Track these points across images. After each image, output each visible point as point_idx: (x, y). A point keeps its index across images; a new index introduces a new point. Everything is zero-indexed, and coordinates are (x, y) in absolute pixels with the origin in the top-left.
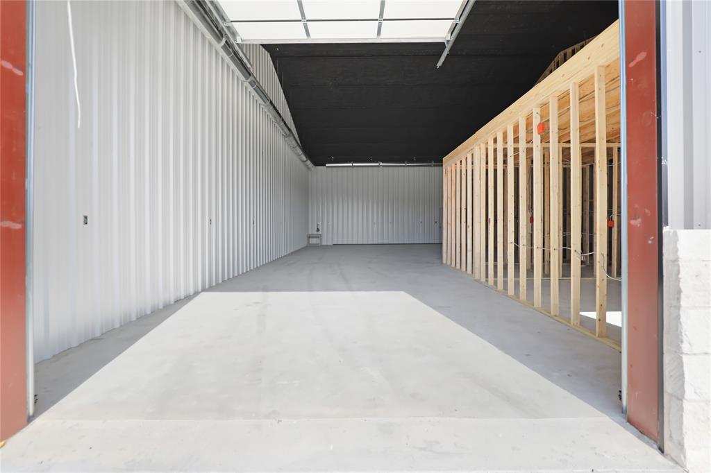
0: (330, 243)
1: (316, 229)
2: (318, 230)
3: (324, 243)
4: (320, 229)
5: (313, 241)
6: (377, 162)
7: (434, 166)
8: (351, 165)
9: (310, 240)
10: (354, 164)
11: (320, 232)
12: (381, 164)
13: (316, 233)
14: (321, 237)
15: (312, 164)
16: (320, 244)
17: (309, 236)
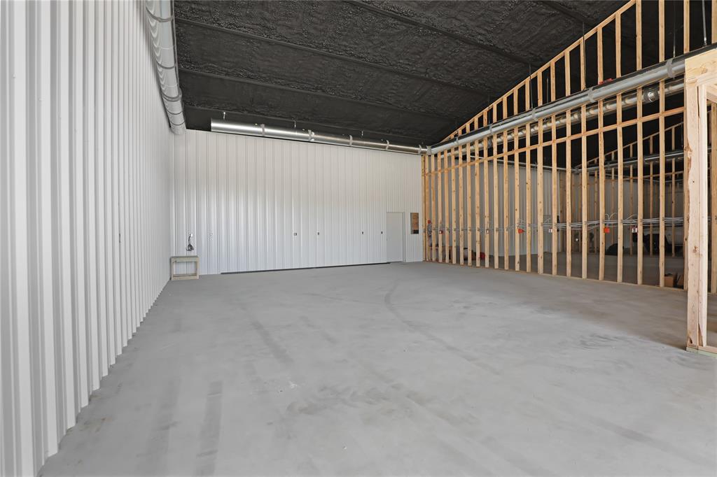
0: (214, 272)
1: (186, 245)
2: (190, 248)
3: (203, 271)
4: (195, 247)
5: (181, 269)
6: (306, 131)
9: (174, 266)
11: (194, 253)
12: (313, 135)
13: (184, 253)
14: (196, 263)
15: (184, 125)
16: (195, 274)
17: (173, 260)
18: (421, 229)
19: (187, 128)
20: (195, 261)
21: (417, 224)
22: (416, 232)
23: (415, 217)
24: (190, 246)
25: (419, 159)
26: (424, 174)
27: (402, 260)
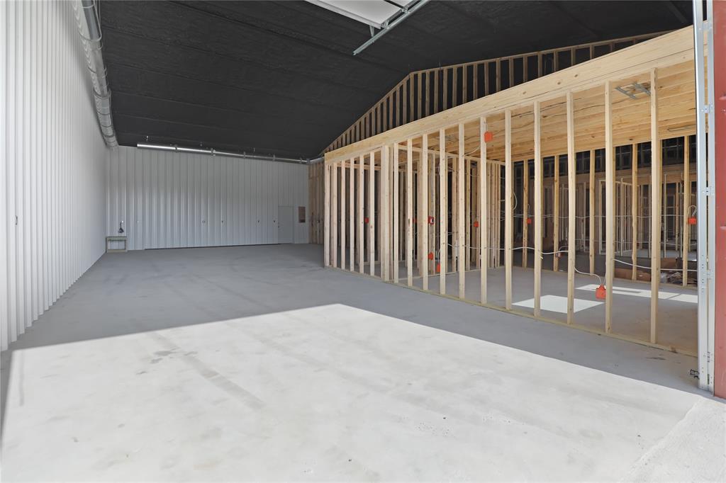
0: (139, 248)
1: (117, 229)
2: (121, 231)
3: (131, 247)
4: (125, 230)
5: (114, 246)
6: (209, 149)
7: (276, 160)
8: (174, 148)
9: (109, 243)
10: (178, 149)
11: (124, 234)
12: (214, 152)
13: (117, 234)
14: (125, 241)
15: (116, 142)
16: (125, 249)
17: (108, 240)
18: (307, 219)
19: (120, 145)
20: (124, 240)
21: (304, 216)
22: (303, 221)
23: (302, 210)
24: (121, 229)
25: (306, 167)
26: (310, 178)
27: (291, 242)
